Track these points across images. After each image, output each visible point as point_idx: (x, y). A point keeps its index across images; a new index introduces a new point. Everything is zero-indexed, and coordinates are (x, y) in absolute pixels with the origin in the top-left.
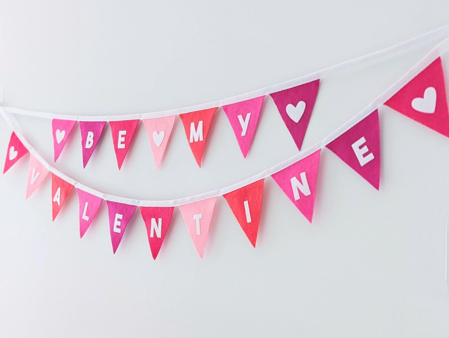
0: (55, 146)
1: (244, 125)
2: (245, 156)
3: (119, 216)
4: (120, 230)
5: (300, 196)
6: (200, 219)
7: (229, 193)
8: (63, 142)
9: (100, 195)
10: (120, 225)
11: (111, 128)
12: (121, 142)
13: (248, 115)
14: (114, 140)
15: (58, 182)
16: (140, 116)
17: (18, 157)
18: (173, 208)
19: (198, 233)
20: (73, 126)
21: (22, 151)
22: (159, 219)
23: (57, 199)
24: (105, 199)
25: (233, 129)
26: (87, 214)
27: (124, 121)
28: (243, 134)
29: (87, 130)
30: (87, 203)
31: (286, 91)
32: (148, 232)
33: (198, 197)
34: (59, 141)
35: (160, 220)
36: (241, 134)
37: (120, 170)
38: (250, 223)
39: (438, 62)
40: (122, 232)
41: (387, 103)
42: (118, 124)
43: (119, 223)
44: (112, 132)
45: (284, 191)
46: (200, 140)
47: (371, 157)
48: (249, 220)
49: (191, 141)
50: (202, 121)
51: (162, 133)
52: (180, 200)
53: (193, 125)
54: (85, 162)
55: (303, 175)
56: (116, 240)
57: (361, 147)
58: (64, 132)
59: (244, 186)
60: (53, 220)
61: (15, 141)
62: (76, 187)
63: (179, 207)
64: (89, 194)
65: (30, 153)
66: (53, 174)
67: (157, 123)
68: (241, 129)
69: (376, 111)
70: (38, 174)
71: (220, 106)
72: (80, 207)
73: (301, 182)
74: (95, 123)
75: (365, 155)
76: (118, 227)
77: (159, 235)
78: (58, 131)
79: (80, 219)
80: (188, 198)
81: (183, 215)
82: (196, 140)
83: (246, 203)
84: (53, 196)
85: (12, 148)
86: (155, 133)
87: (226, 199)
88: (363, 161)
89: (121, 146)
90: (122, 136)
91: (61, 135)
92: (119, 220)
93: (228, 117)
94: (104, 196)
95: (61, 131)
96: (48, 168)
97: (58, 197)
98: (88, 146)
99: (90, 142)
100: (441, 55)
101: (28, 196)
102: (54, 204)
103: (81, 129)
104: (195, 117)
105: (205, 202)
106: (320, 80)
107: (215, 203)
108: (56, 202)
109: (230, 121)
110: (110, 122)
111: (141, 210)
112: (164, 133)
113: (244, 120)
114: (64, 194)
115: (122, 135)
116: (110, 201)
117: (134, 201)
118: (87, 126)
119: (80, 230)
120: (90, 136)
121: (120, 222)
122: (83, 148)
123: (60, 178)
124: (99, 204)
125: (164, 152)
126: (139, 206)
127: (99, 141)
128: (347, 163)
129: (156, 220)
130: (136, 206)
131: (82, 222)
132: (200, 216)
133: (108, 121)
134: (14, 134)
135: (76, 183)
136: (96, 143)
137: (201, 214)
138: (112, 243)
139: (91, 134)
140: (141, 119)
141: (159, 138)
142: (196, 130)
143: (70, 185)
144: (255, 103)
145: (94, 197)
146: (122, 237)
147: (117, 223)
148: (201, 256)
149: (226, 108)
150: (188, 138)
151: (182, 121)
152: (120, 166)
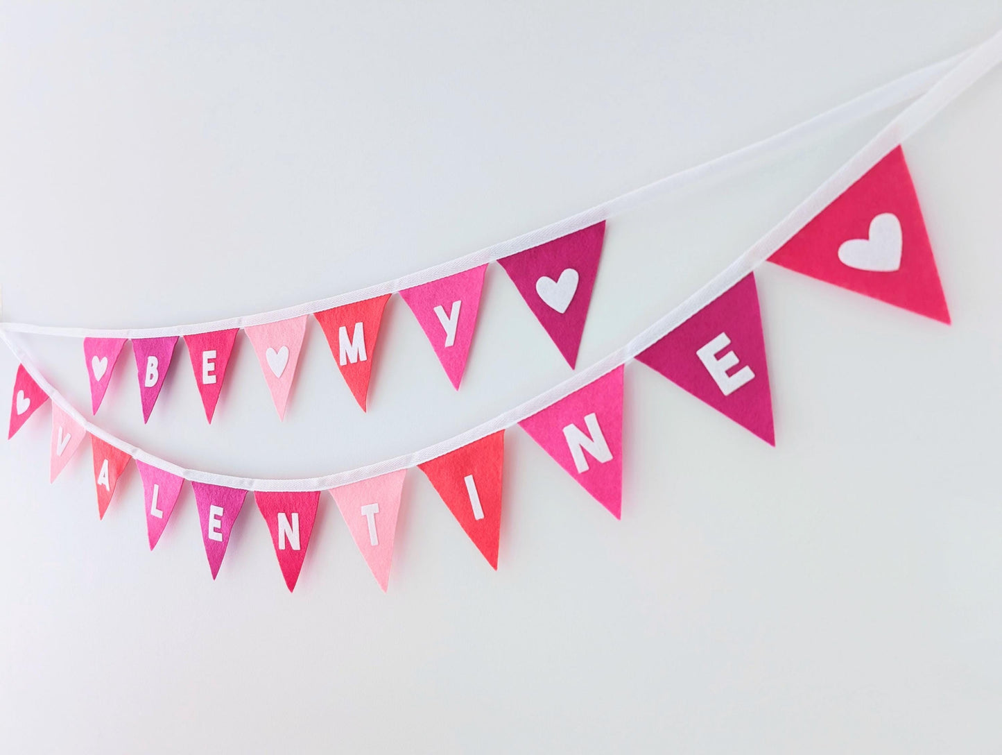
0: (92, 385)
1: (450, 325)
2: (457, 387)
3: (216, 510)
4: (220, 535)
5: (589, 464)
6: (375, 514)
7: (431, 461)
8: (106, 378)
9: (179, 472)
10: (219, 527)
11: (189, 347)
12: (209, 372)
13: (456, 306)
14: (194, 369)
15: (103, 451)
16: (240, 321)
17: (32, 408)
18: (318, 493)
19: (374, 541)
20: (120, 349)
21: (38, 397)
22: (293, 514)
23: (104, 480)
24: (188, 478)
25: (426, 333)
26: (159, 508)
27: (210, 333)
28: (449, 342)
29: (145, 355)
30: (156, 487)
31: (533, 252)
32: (273, 539)
33: (366, 471)
34: (98, 376)
35: (295, 516)
36: (444, 343)
37: (210, 423)
38: (481, 520)
39: (896, 157)
40: (226, 540)
41: (776, 258)
42: (201, 340)
43: (218, 524)
44: (191, 354)
45: (551, 453)
46: (361, 359)
47: (746, 375)
48: (479, 514)
49: (343, 362)
50: (362, 324)
51: (284, 351)
52: (330, 477)
53: (343, 331)
54: (147, 412)
55: (591, 420)
56: (216, 555)
57: (719, 356)
58: (105, 360)
59: (462, 446)
60: (101, 516)
61: (24, 381)
62: (135, 457)
63: (330, 492)
64: (159, 470)
65: (51, 400)
66: (93, 436)
67: (273, 332)
68: (444, 334)
69: (751, 275)
70: (68, 436)
71: (395, 291)
72: (146, 493)
73: (589, 435)
74: (158, 341)
75: (730, 372)
76: (216, 530)
77: (296, 546)
78: (95, 359)
79: (147, 515)
80: (347, 474)
81: (338, 506)
82: (353, 360)
83: (469, 481)
84: (97, 473)
85: (21, 394)
86: (270, 351)
87: (426, 472)
88: (728, 386)
89: (209, 380)
90: (210, 361)
91: (101, 366)
92: (216, 517)
93: (414, 312)
94: (186, 473)
95: (100, 359)
96: (85, 426)
97: (104, 476)
98: (150, 383)
99: (152, 376)
100: (902, 140)
101: (53, 477)
102: (100, 488)
103: (135, 352)
104: (347, 316)
105: (383, 479)
106: (606, 223)
107: (402, 481)
108: (103, 486)
109: (419, 319)
110: (185, 337)
111: (257, 498)
112: (287, 351)
113: (449, 316)
114: (114, 471)
115: (209, 359)
116: (197, 483)
117: (242, 482)
118: (147, 347)
119: (149, 534)
120: (152, 365)
121: (219, 522)
122: (141, 387)
123: (105, 443)
124: (179, 488)
125: (290, 386)
126: (252, 489)
127: (168, 372)
128: (689, 390)
129: (287, 517)
130: (245, 491)
131: (152, 521)
132: (375, 508)
133: (181, 335)
134: (21, 369)
135: (134, 451)
136: (163, 375)
137: (377, 504)
138: (209, 559)
139: (153, 361)
140: (241, 327)
141: (279, 360)
142: (351, 342)
143: (123, 454)
144: (467, 280)
145: (169, 475)
146: (225, 548)
147: (214, 523)
148: (384, 587)
149: (407, 294)
150: (337, 356)
151: (320, 326)
152: (209, 416)
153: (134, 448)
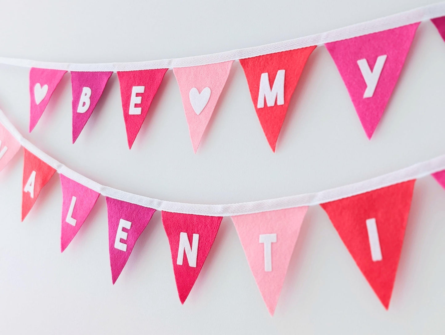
0: (32, 107)
1: (372, 78)
2: (370, 135)
3: (124, 223)
4: (125, 246)
6: (272, 243)
7: (334, 201)
8: (44, 103)
9: (96, 187)
10: (125, 239)
11: (120, 82)
12: (136, 104)
13: (381, 60)
14: (123, 101)
15: (32, 163)
16: (170, 63)
18: (220, 218)
19: (268, 267)
20: (60, 78)
22: (194, 235)
23: (30, 188)
24: (104, 194)
25: (346, 85)
26: (73, 216)
27: (141, 72)
28: (369, 93)
29: (81, 85)
30: (74, 199)
32: (173, 255)
33: (269, 204)
34: (38, 100)
35: (196, 237)
36: (362, 94)
37: (130, 148)
38: (378, 262)
40: (129, 250)
42: (132, 76)
43: (124, 236)
44: (121, 88)
46: (279, 104)
48: (376, 255)
49: (260, 105)
50: (284, 71)
51: (207, 92)
52: (234, 205)
53: (264, 77)
54: (75, 134)
56: (118, 262)
58: (46, 87)
59: (369, 190)
60: (23, 218)
62: (59, 171)
63: (232, 219)
64: (78, 184)
66: (26, 151)
67: (199, 74)
68: (364, 86)
70: (6, 148)
71: (321, 43)
72: (64, 203)
74: (95, 74)
76: (122, 241)
77: (192, 263)
78: (38, 85)
79: (62, 222)
80: (251, 204)
81: (238, 232)
82: (270, 103)
83: (371, 224)
84: (25, 182)
86: (194, 90)
87: (327, 212)
89: (134, 111)
90: (138, 95)
91: (41, 92)
92: (124, 229)
93: (337, 63)
94: (103, 189)
95: (42, 86)
96: (20, 141)
97: (31, 185)
98: (82, 109)
99: (84, 104)
102: (26, 195)
103: (72, 83)
104: (270, 63)
105: (283, 213)
107: (303, 217)
108: (28, 193)
109: (340, 70)
110: (119, 73)
111: (163, 217)
112: (209, 89)
113: (372, 68)
114: (40, 181)
115: (137, 94)
116: (111, 198)
117: (151, 202)
118: (83, 79)
119: (62, 238)
120: (86, 94)
121: (129, 235)
122: (73, 113)
123: (35, 157)
124: (94, 201)
125: (207, 122)
126: (160, 209)
129: (188, 236)
130: (154, 209)
131: (65, 228)
132: (273, 237)
133: (115, 71)
135: (59, 166)
136: (95, 104)
137: (275, 235)
138: (111, 266)
139: (87, 91)
140: (171, 67)
141: (201, 99)
142: (271, 87)
143: (50, 168)
144: (397, 36)
145: (87, 190)
146: (127, 258)
147: (121, 235)
148: (272, 310)
149: (333, 47)
150: (255, 100)
151: (243, 72)
152: (131, 143)
153: (60, 164)
